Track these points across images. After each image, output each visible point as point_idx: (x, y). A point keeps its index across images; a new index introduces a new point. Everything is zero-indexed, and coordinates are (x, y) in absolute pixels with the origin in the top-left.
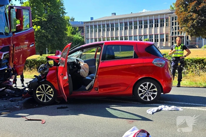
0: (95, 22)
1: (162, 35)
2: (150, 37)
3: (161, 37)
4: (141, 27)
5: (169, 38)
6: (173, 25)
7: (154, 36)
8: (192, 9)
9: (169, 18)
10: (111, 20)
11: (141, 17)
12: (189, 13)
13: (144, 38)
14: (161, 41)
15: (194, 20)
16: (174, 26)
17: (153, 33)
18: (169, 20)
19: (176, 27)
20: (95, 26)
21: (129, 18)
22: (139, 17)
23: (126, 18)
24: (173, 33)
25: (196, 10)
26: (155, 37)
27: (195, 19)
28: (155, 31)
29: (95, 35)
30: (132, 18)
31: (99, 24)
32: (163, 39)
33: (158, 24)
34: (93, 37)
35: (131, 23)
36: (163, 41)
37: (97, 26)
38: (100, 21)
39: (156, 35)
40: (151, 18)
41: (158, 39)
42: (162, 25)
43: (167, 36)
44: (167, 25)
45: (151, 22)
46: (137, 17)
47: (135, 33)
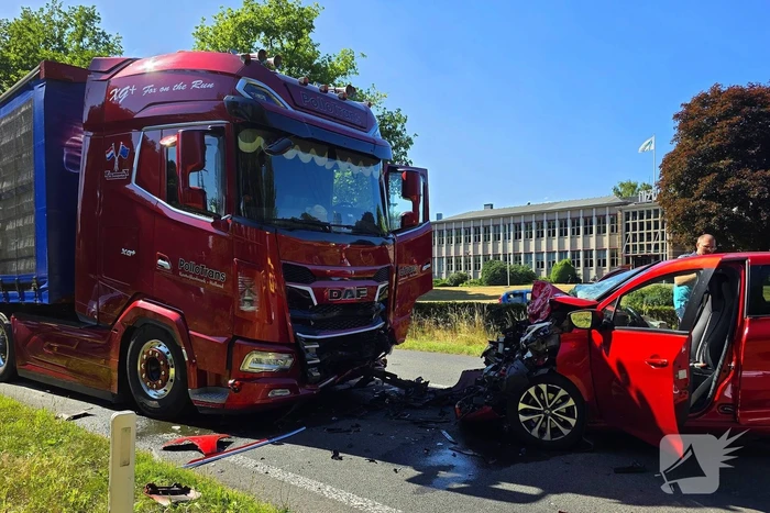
0: (448, 222)
1: (601, 251)
2: (573, 257)
3: (598, 256)
4: (551, 234)
5: (619, 259)
6: (628, 230)
7: (581, 254)
8: (705, 192)
9: (619, 214)
10: (485, 219)
11: (553, 212)
12: (696, 199)
13: (560, 259)
14: (599, 264)
15: (710, 216)
16: (630, 233)
17: (580, 247)
18: (619, 219)
19: (635, 235)
20: (449, 231)
21: (525, 214)
22: (548, 212)
23: (519, 215)
24: (628, 247)
25: (717, 193)
26: (586, 256)
27: (714, 215)
28: (586, 243)
29: (448, 251)
30: (531, 214)
31: (458, 227)
32: (604, 261)
33: (591, 229)
34: (444, 255)
35: (528, 226)
36: (604, 265)
37: (454, 231)
38: (460, 221)
39: (588, 253)
40: (575, 215)
41: (591, 261)
42: (601, 231)
43: (612, 255)
44: (612, 231)
45: (575, 222)
46: (542, 213)
47: (538, 246)
